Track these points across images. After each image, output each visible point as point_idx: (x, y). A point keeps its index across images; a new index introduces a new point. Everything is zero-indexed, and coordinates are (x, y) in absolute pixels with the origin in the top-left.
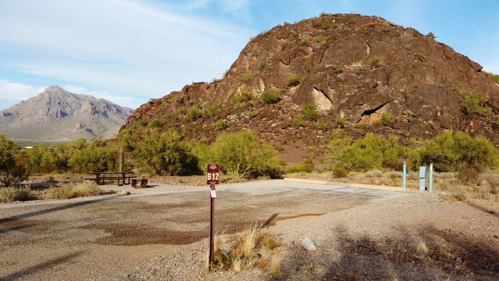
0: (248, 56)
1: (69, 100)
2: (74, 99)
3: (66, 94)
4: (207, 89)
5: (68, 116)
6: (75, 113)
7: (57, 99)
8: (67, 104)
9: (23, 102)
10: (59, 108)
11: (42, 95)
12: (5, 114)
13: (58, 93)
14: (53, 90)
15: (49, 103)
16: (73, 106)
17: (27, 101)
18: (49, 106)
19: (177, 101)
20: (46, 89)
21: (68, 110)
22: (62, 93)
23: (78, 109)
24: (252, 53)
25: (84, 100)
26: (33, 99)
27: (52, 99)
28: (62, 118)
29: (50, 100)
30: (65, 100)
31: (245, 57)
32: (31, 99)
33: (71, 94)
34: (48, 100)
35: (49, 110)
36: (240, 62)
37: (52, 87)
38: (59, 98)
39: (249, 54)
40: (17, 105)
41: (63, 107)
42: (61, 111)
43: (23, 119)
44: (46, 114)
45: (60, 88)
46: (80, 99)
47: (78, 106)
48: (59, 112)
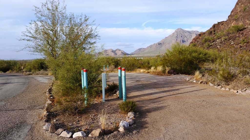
0: (239, 5)
1: (186, 34)
2: (188, 33)
3: (184, 31)
4: (222, 25)
5: (185, 42)
6: (189, 40)
7: (180, 34)
8: (185, 36)
9: (166, 37)
10: (182, 39)
11: (173, 33)
12: (159, 44)
13: (181, 32)
14: (178, 31)
15: (177, 37)
16: (188, 37)
17: (167, 37)
18: (177, 38)
19: (208, 33)
20: (175, 31)
21: (185, 39)
22: (183, 31)
23: (190, 38)
24: (241, 3)
25: (193, 33)
26: (170, 36)
27: (178, 35)
28: (183, 43)
29: (177, 35)
30: (184, 34)
31: (238, 6)
32: (169, 36)
33: (187, 31)
34: (177, 36)
35: (177, 40)
36: (235, 9)
37: (178, 29)
38: (181, 34)
39: (240, 4)
40: (163, 39)
41: (183, 38)
42: (182, 40)
43: (166, 46)
44: (175, 42)
45: (181, 29)
46: (191, 33)
47: (190, 37)
48: (181, 41)
